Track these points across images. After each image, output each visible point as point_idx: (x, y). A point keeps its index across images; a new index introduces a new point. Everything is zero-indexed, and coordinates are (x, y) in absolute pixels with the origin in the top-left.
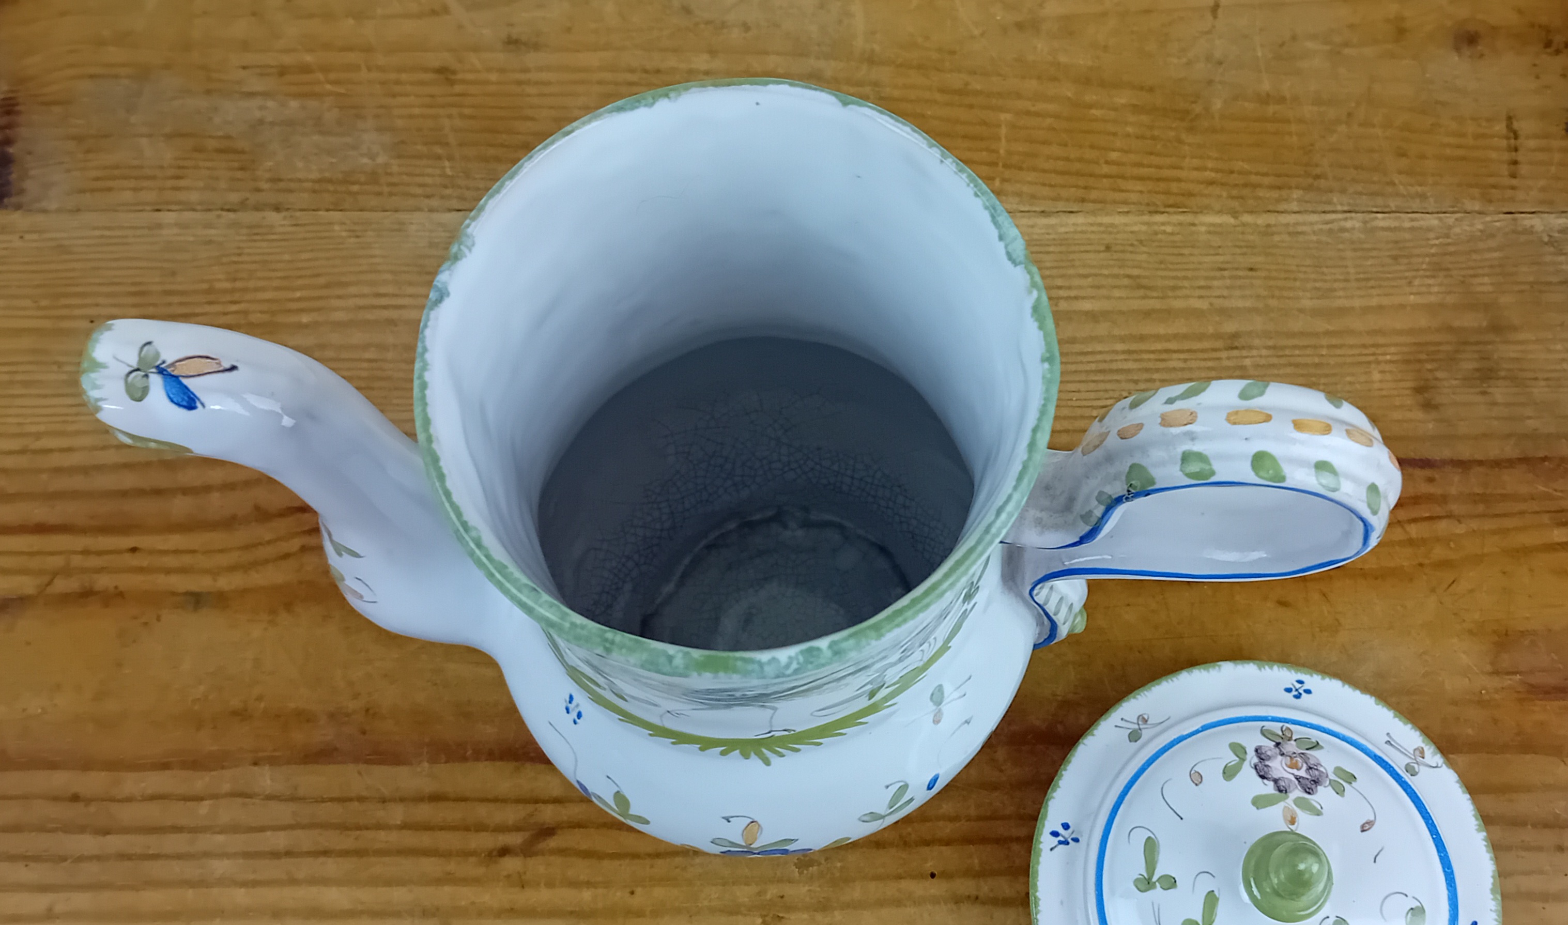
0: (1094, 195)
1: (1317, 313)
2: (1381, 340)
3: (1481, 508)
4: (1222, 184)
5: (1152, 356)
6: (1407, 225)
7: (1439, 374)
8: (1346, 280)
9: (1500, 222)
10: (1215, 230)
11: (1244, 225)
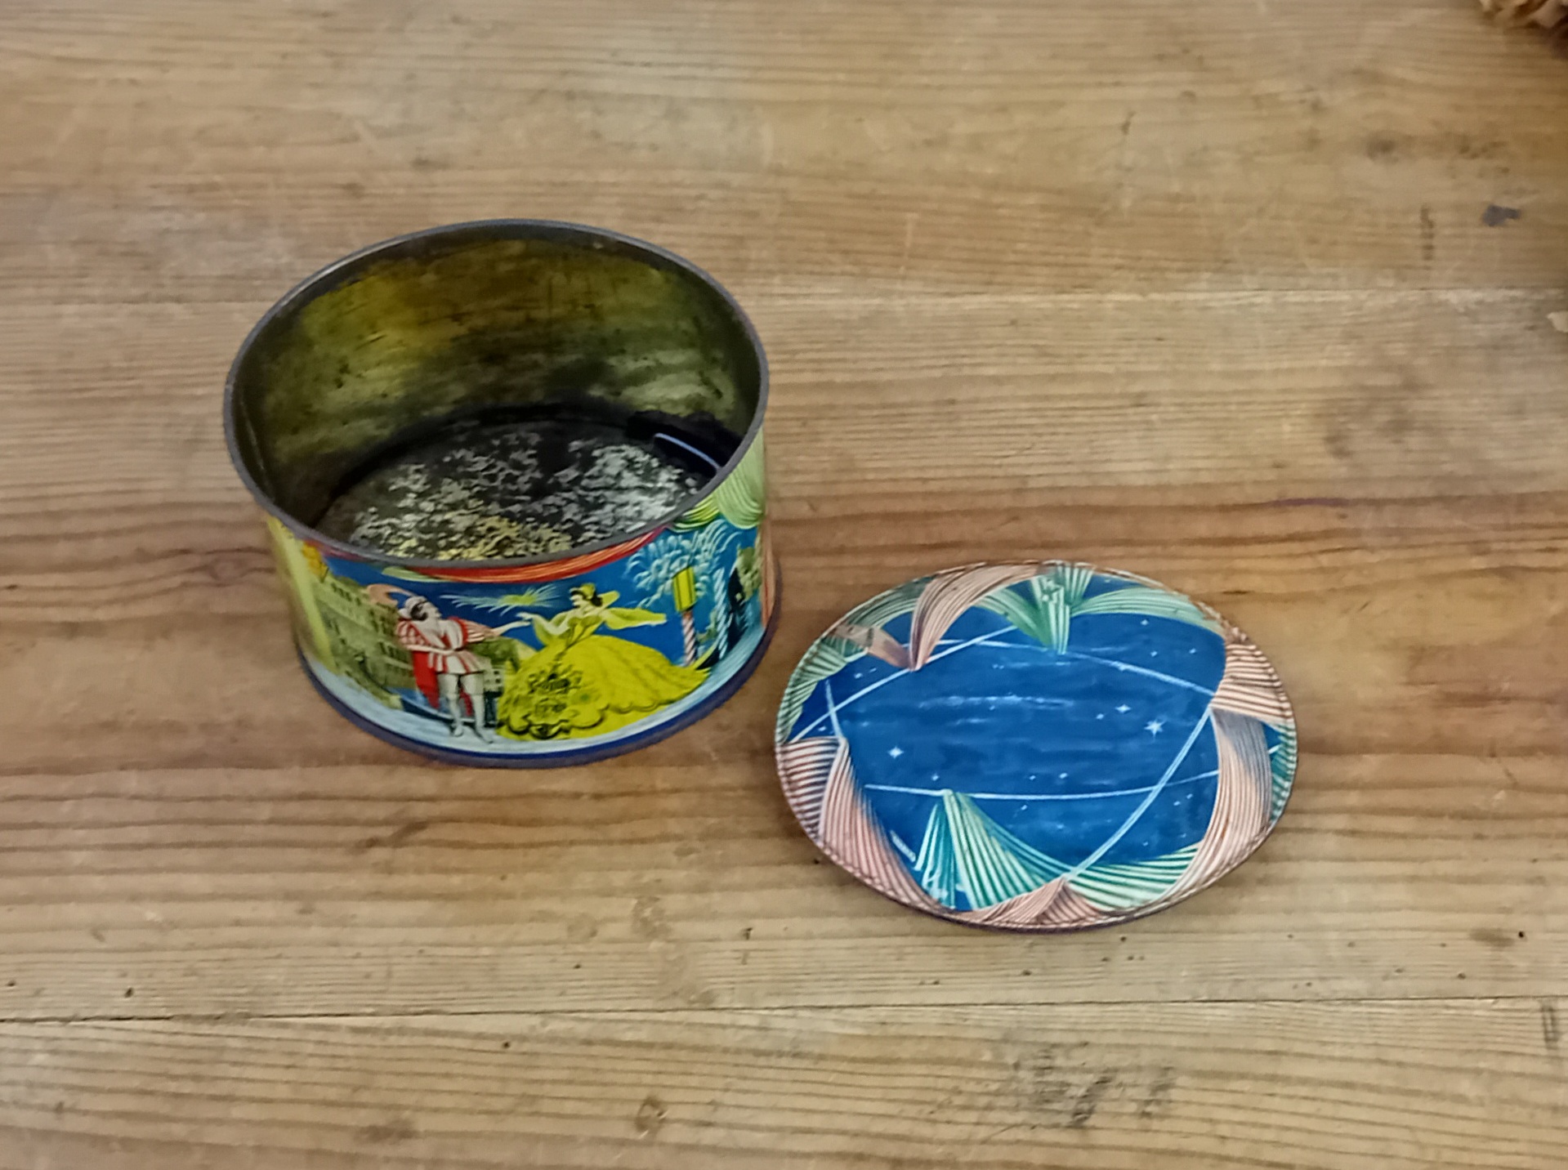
0: (999, 279)
1: (1226, 375)
2: (1291, 397)
3: (1395, 540)
4: (1131, 269)
5: (1057, 413)
6: (1320, 299)
7: (1352, 426)
8: (1256, 347)
9: (1413, 296)
10: (1121, 307)
11: (1153, 302)
